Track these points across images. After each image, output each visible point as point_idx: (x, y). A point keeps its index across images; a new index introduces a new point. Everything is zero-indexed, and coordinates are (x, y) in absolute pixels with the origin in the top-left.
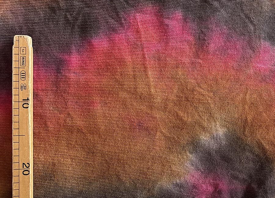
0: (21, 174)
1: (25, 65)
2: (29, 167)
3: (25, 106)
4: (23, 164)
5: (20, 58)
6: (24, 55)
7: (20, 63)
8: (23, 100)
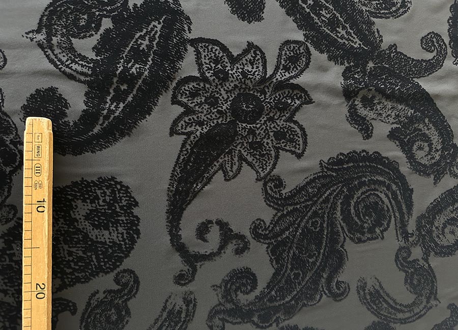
0: (34, 298)
1: (40, 156)
2: (44, 288)
3: (39, 209)
4: (37, 284)
5: (33, 148)
6: (40, 144)
7: (33, 153)
8: (38, 202)
